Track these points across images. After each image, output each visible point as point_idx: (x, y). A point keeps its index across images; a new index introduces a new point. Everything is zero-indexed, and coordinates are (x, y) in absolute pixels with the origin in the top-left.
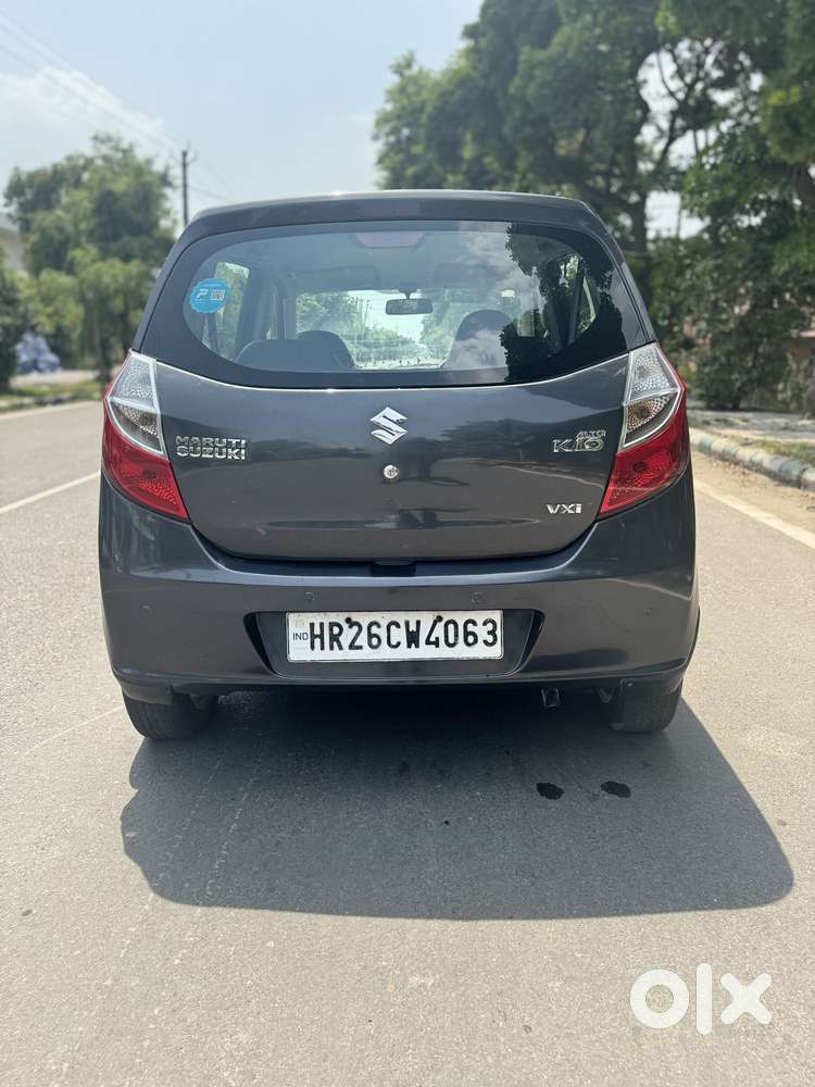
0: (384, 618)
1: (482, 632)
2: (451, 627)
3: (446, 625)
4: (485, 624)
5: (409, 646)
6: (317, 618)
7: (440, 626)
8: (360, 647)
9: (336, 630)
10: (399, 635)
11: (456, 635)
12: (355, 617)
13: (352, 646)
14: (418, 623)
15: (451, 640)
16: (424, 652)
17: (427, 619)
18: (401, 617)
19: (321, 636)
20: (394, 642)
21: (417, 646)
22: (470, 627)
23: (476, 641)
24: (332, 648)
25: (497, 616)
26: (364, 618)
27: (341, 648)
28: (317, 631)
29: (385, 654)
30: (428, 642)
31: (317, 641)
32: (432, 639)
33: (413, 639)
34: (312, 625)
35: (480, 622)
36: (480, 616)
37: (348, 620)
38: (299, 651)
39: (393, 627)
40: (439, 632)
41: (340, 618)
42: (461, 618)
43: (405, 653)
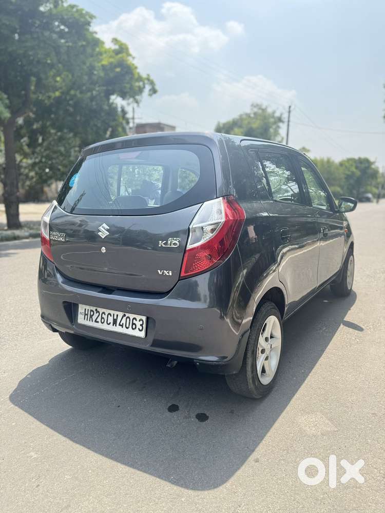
0: (107, 311)
1: (138, 324)
2: (128, 319)
3: (127, 318)
4: (140, 321)
5: (113, 325)
6: (88, 307)
7: (125, 318)
8: (98, 322)
9: (92, 313)
10: (111, 320)
11: (129, 324)
12: (99, 309)
13: (96, 321)
14: (117, 315)
15: (127, 326)
16: (118, 329)
17: (121, 314)
18: (112, 312)
19: (87, 315)
20: (108, 323)
21: (116, 326)
22: (134, 321)
23: (136, 328)
24: (90, 320)
25: (144, 318)
26: (101, 310)
27: (92, 321)
28: (87, 313)
29: (105, 327)
30: (120, 325)
31: (86, 316)
32: (121, 324)
33: (115, 322)
34: (85, 309)
35: (138, 320)
36: (138, 317)
37: (96, 310)
38: (81, 320)
39: (109, 316)
40: (124, 321)
41: (94, 309)
42: (132, 316)
43: (111, 328)
